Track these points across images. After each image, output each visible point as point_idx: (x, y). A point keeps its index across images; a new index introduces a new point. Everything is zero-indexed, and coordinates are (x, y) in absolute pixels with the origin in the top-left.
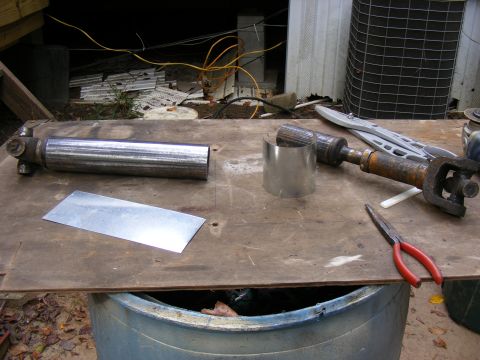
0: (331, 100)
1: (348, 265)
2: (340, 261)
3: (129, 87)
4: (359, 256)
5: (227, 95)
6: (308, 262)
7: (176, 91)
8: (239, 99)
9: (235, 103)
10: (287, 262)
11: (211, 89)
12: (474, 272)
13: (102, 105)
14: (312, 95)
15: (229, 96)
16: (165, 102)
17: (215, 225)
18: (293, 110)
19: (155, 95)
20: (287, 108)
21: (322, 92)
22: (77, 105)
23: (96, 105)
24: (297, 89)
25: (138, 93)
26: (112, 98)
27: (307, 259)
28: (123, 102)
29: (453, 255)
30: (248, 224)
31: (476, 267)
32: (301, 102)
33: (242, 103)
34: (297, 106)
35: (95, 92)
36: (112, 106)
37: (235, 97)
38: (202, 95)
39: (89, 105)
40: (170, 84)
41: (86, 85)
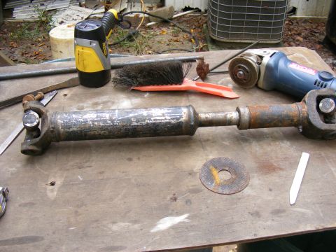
0: (200, 11)
1: (174, 228)
2: (166, 223)
3: (49, 7)
4: (186, 216)
5: (122, 9)
6: (137, 226)
7: (84, 8)
8: (132, 13)
9: (129, 15)
10: (115, 228)
11: (111, 5)
12: (298, 227)
13: (29, 22)
14: (186, 7)
15: (124, 10)
16: (75, 17)
17: (53, 184)
18: (171, 19)
19: (68, 12)
20: (166, 18)
21: (193, 4)
22: (10, 23)
23: (24, 22)
24: (174, 3)
25: (55, 11)
26: (36, 16)
27: (135, 222)
28: (44, 19)
29: (278, 207)
30: (83, 182)
31: (299, 221)
32: (178, 13)
33: (133, 15)
34: (174, 16)
35: (24, 12)
36: (36, 22)
37: (129, 11)
38: (104, 10)
39: (19, 23)
40: (80, 3)
41: (17, 6)
